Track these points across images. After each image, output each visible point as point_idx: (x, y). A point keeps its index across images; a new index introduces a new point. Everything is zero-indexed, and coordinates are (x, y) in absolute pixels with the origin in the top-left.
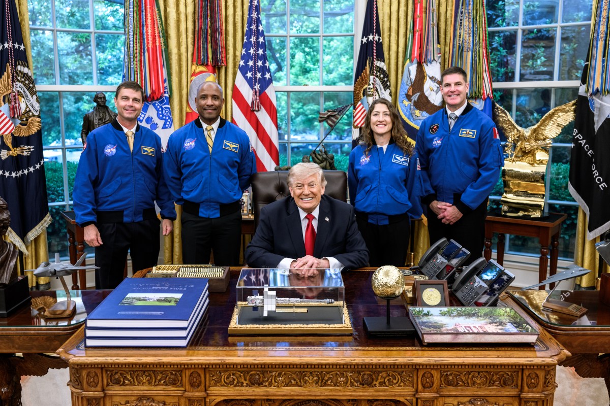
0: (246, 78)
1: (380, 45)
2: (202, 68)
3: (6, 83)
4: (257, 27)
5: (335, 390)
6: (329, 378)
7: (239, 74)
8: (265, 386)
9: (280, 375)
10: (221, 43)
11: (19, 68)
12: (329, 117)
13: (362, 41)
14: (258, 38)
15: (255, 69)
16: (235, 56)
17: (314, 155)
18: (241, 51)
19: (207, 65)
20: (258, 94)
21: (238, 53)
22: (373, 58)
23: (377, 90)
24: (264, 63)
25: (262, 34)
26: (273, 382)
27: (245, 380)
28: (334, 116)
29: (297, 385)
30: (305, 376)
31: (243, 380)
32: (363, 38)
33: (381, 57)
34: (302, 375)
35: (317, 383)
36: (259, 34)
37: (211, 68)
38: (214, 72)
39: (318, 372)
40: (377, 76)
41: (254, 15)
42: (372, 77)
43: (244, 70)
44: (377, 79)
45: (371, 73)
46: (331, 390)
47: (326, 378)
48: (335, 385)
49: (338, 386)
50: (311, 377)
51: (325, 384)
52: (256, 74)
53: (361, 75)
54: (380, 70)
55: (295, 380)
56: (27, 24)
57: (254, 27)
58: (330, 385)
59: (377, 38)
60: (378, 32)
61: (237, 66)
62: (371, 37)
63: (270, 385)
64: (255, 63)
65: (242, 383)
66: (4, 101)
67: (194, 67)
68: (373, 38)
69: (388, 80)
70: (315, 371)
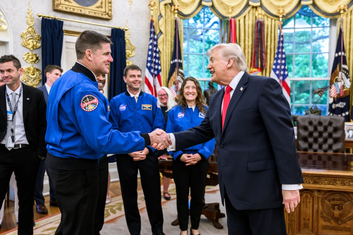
0: (276, 74)
1: (344, 57)
2: (255, 70)
3: (175, 76)
4: (282, 50)
5: (349, 188)
6: (347, 183)
7: (272, 72)
8: (320, 184)
9: (326, 180)
10: (264, 58)
11: (180, 70)
12: (319, 92)
13: (335, 56)
14: (282, 55)
15: (280, 70)
16: (270, 64)
17: (311, 110)
18: (273, 61)
19: (258, 68)
20: (281, 81)
21: (272, 63)
22: (341, 64)
23: (343, 79)
24: (285, 67)
25: (284, 53)
26: (323, 182)
27: (312, 181)
28: (322, 91)
29: (333, 184)
30: (336, 181)
31: (310, 181)
32: (335, 54)
33: (345, 63)
34: (335, 181)
35: (341, 184)
36: (283, 53)
37: (259, 69)
38: (261, 71)
39: (342, 180)
40: (343, 72)
41: (281, 45)
42: (340, 73)
43: (275, 70)
44: (343, 74)
45: (340, 70)
46: (347, 187)
47: (345, 182)
48: (349, 185)
49: (350, 186)
50: (339, 182)
51: (345, 185)
52: (281, 72)
53: (334, 72)
54: (345, 69)
55: (332, 182)
56: (183, 52)
57: (280, 50)
58: (347, 185)
59: (343, 54)
60: (344, 51)
61: (271, 68)
62: (340, 54)
63: (322, 184)
64: (280, 67)
65: (310, 183)
66: (174, 84)
67: (251, 69)
68: (341, 54)
69: (349, 74)
70: (340, 179)
